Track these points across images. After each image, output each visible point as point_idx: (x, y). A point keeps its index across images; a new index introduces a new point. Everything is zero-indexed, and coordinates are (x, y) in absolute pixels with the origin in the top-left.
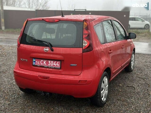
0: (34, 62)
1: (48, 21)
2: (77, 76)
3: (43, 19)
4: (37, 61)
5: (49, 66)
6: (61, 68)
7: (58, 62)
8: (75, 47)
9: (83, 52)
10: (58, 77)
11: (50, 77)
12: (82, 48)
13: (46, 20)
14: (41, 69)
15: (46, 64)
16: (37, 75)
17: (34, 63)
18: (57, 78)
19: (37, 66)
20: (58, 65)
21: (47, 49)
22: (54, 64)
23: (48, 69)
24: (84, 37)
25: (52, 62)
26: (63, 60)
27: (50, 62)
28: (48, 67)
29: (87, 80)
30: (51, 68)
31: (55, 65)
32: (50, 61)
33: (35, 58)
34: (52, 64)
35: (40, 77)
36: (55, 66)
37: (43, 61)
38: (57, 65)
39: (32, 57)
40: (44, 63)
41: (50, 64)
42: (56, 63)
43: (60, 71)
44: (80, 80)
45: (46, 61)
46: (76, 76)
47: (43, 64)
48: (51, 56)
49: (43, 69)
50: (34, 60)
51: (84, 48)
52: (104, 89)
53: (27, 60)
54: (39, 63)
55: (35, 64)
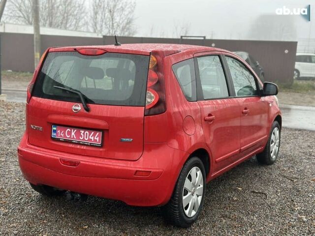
0: (55, 131)
1: (84, 53)
2: (132, 163)
3: (75, 49)
4: (59, 131)
5: (82, 140)
6: (102, 146)
7: (98, 134)
8: (131, 104)
9: (145, 115)
10: (96, 163)
11: (81, 162)
12: (144, 107)
13: (80, 51)
14: (66, 146)
15: (75, 138)
16: (58, 158)
17: (54, 134)
18: (94, 164)
19: (58, 140)
20: (98, 139)
21: (79, 107)
22: (90, 138)
23: (78, 147)
24: (148, 86)
25: (87, 133)
26: (108, 130)
27: (84, 134)
28: (78, 144)
29: (151, 172)
30: (84, 145)
31: (92, 138)
32: (82, 132)
33: (56, 125)
34: (86, 138)
35: (64, 161)
36: (93, 140)
37: (70, 130)
38: (95, 138)
39: (51, 123)
40: (73, 134)
41: (83, 135)
42: (94, 135)
43: (101, 151)
44: (137, 171)
45: (75, 130)
46: (129, 162)
47: (70, 137)
48: (85, 120)
49: (71, 145)
50: (55, 129)
51: (147, 108)
52: (190, 192)
53: (41, 128)
54: (63, 135)
55: (55, 136)
